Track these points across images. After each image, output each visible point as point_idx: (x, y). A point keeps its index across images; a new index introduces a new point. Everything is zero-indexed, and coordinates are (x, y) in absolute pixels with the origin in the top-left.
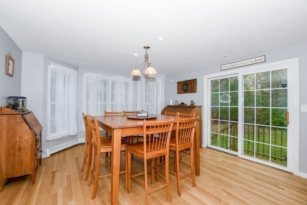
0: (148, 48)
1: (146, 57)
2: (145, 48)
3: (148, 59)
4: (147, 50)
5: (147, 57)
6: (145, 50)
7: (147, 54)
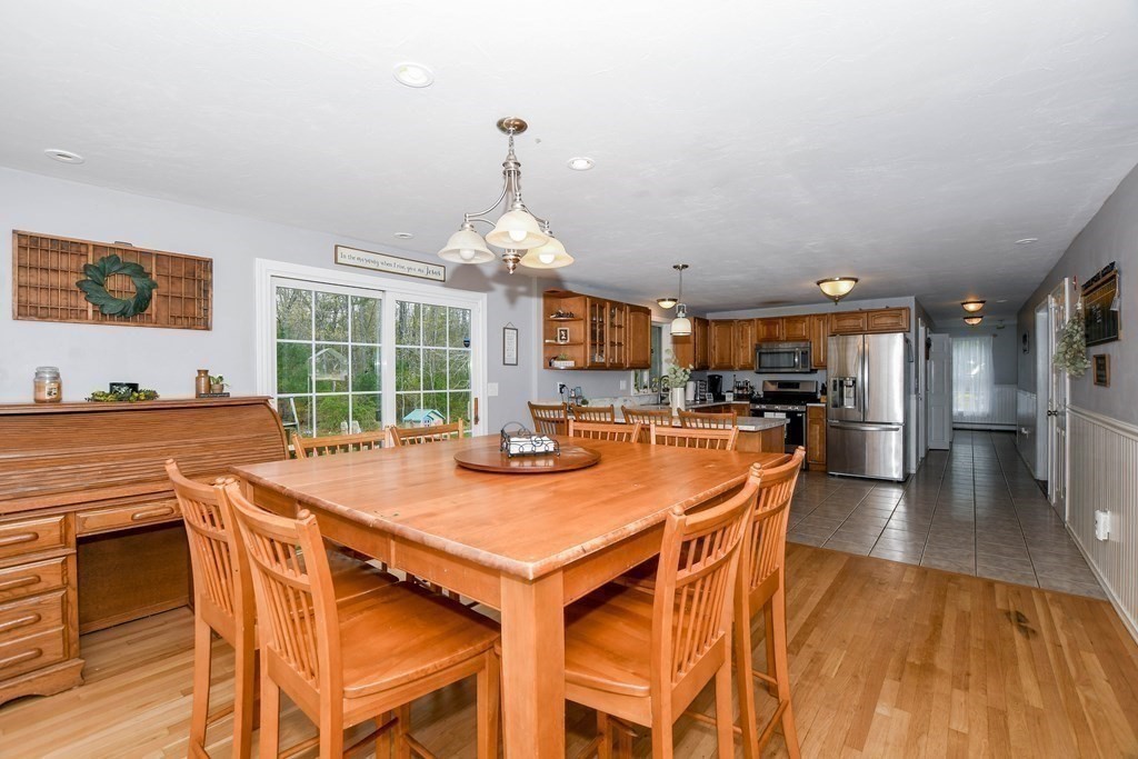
0: (521, 127)
1: (510, 172)
2: (502, 126)
3: (521, 182)
4: (515, 137)
5: (512, 172)
6: (505, 137)
7: (512, 157)
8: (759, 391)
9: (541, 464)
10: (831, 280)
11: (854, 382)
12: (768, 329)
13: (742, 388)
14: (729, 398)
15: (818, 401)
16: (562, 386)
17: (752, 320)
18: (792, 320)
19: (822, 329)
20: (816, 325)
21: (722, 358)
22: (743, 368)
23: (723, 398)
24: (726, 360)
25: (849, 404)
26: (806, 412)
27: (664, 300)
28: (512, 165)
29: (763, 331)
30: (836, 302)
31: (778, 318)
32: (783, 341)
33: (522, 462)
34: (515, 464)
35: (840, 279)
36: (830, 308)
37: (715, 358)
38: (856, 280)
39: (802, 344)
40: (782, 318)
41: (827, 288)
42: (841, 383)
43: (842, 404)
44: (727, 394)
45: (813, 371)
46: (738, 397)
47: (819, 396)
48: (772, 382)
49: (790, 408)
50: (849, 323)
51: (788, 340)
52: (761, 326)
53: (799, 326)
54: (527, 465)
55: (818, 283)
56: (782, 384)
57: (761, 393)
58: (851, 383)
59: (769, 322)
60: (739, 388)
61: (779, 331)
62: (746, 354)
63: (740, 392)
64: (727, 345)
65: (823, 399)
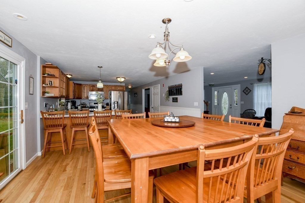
0: (170, 21)
4: (168, 24)
5: (167, 36)
6: (165, 25)
7: (167, 30)
8: (88, 105)
9: (173, 125)
11: (118, 102)
12: (92, 88)
16: (47, 104)
17: (88, 85)
20: (105, 88)
21: (78, 95)
28: (167, 33)
30: (121, 83)
33: (168, 123)
34: (166, 124)
36: (119, 84)
38: (125, 78)
41: (119, 79)
42: (115, 102)
43: (115, 108)
50: (113, 88)
51: (98, 91)
52: (90, 87)
54: (169, 125)
55: (117, 78)
60: (82, 104)
61: (95, 89)
64: (80, 92)
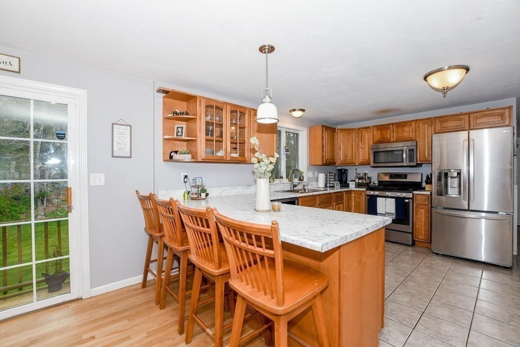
8: (375, 181)
10: (440, 70)
11: (459, 174)
12: (381, 133)
13: (361, 178)
14: (352, 186)
15: (424, 189)
16: (186, 177)
17: (369, 127)
18: (401, 125)
19: (426, 130)
20: (421, 128)
21: (346, 156)
22: (363, 164)
23: (348, 186)
24: (349, 158)
25: (453, 192)
26: (412, 199)
27: (294, 110)
29: (377, 135)
31: (390, 124)
32: (393, 142)
35: (450, 68)
37: (340, 156)
38: (467, 69)
39: (409, 143)
40: (393, 124)
41: (436, 81)
42: (446, 175)
43: (447, 193)
44: (350, 183)
45: (419, 165)
46: (359, 185)
47: (424, 184)
48: (386, 174)
49: (399, 194)
50: (451, 124)
51: (397, 141)
52: (375, 132)
53: (406, 129)
56: (392, 176)
57: (376, 182)
58: (455, 174)
59: (382, 128)
60: (359, 179)
61: (391, 135)
62: (364, 153)
63: (360, 181)
64: (350, 147)
65: (428, 187)
